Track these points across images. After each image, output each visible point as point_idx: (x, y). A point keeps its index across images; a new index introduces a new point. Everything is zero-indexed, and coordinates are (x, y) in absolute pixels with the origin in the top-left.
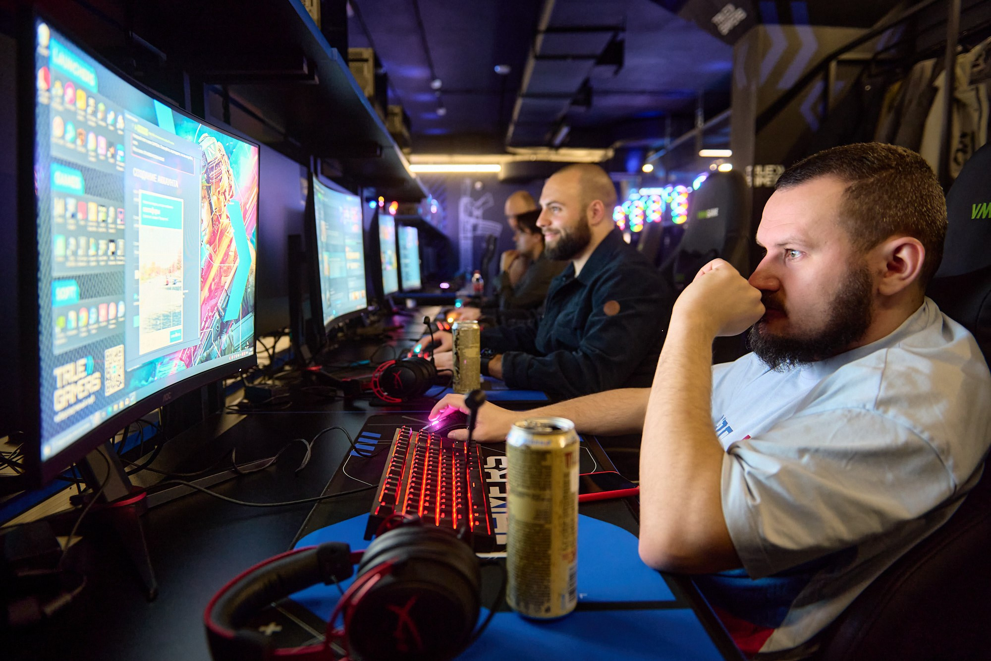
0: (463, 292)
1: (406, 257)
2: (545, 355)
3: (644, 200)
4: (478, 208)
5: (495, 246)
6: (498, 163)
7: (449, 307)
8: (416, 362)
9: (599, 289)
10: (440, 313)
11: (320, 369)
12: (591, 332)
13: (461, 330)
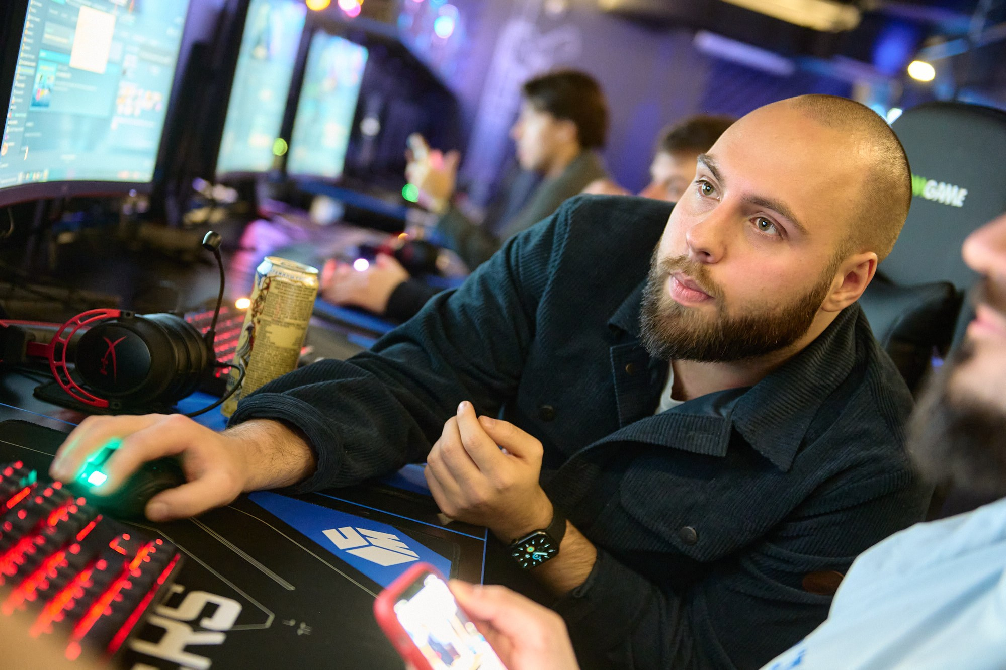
13: (274, 281)
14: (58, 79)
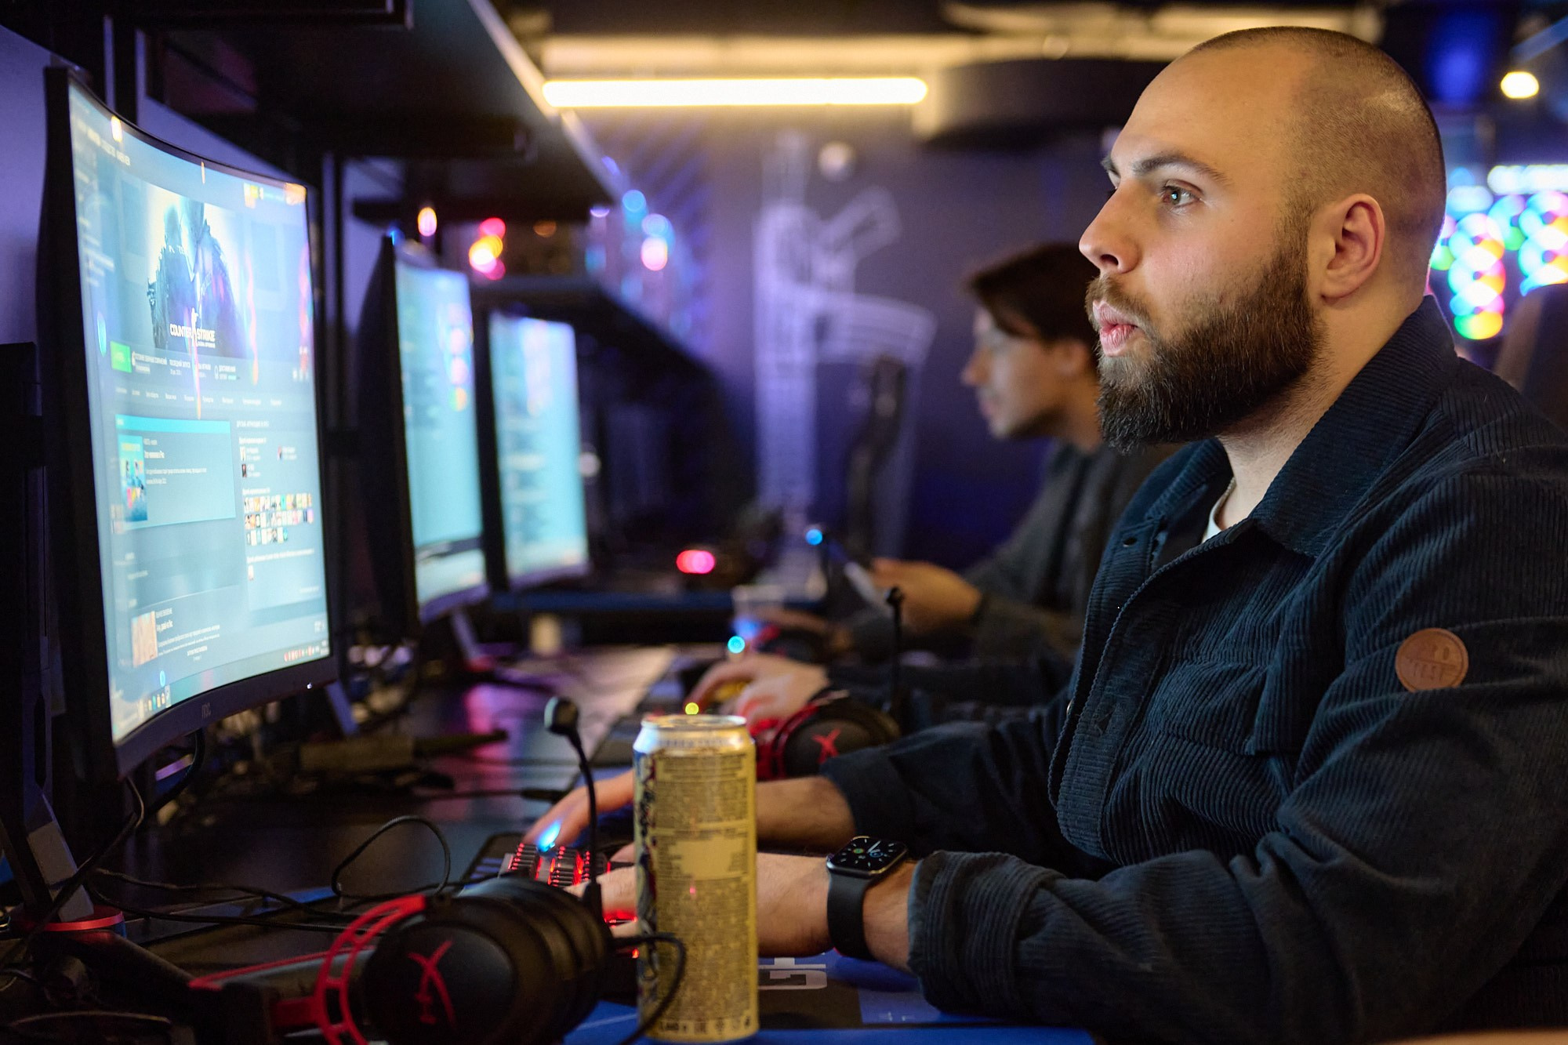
0: (770, 590)
1: (523, 444)
2: (1097, 870)
3: (1508, 208)
4: (837, 248)
5: (900, 398)
6: (911, 71)
7: (702, 653)
8: (516, 901)
9: (1376, 570)
10: (663, 678)
11: (112, 929)
12: (1334, 758)
13: (660, 759)
14: (148, 463)
